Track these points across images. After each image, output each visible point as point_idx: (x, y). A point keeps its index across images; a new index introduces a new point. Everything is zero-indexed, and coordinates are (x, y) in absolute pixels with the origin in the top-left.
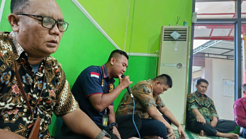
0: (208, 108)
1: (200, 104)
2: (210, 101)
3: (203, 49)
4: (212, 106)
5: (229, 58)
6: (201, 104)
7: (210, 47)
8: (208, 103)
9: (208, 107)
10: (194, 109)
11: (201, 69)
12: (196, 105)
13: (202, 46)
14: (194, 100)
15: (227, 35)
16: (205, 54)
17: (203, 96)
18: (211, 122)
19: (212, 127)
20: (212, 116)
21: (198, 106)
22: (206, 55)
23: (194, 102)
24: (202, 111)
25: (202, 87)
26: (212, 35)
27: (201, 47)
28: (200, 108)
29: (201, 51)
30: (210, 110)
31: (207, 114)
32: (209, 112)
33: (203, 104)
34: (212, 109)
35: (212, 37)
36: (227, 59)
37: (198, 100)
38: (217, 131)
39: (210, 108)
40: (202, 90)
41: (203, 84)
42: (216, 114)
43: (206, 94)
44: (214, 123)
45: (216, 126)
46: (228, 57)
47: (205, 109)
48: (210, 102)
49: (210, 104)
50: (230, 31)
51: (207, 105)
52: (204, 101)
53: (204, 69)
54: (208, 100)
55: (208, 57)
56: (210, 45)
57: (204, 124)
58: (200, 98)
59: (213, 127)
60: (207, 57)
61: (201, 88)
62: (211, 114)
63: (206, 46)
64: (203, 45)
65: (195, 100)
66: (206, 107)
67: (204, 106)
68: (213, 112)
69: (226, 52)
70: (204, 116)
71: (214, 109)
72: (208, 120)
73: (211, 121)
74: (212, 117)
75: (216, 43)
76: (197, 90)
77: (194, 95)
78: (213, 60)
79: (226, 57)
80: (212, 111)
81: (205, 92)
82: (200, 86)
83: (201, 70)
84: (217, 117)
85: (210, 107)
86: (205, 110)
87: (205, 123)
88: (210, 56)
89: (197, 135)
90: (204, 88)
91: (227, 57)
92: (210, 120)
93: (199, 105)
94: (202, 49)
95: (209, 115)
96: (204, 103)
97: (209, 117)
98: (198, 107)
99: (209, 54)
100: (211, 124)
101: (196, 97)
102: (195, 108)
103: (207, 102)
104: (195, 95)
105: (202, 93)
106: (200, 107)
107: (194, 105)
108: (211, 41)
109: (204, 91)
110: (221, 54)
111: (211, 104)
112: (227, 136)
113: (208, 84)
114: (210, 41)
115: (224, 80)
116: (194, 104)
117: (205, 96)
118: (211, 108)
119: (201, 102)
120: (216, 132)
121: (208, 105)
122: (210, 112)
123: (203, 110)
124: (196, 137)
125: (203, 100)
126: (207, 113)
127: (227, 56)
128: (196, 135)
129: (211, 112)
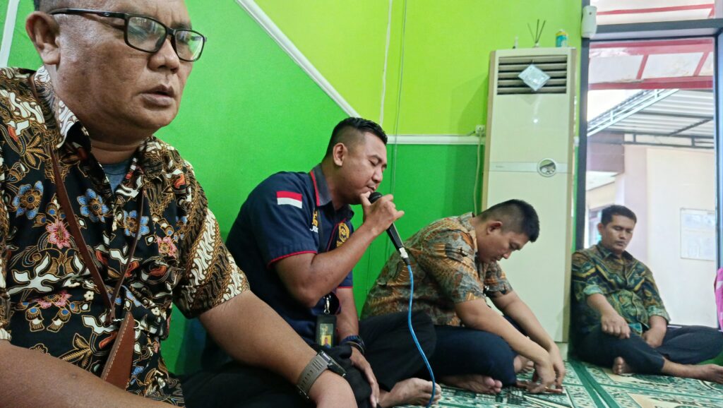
0: (636, 292)
1: (612, 280)
2: (642, 270)
3: (617, 120)
4: (649, 285)
5: (697, 145)
6: (615, 279)
7: (640, 113)
8: (637, 276)
9: (637, 288)
10: (592, 294)
11: (613, 179)
12: (601, 284)
13: (614, 109)
14: (593, 270)
15: (691, 74)
16: (623, 133)
17: (619, 256)
18: (645, 334)
19: (648, 348)
20: (650, 315)
21: (604, 286)
22: (628, 138)
23: (593, 275)
24: (619, 300)
25: (616, 230)
26: (644, 76)
27: (612, 112)
28: (611, 291)
29: (612, 125)
30: (644, 298)
31: (634, 310)
32: (640, 304)
33: (620, 280)
34: (649, 296)
35: (646, 80)
36: (693, 146)
37: (605, 270)
38: (664, 358)
39: (644, 293)
40: (618, 239)
41: (621, 220)
42: (660, 310)
43: (629, 249)
44: (655, 337)
45: (660, 344)
46: (696, 140)
47: (626, 295)
48: (644, 273)
49: (643, 280)
50: (699, 59)
51: (633, 282)
52: (624, 270)
53: (623, 180)
54: (636, 268)
55: (635, 143)
56: (639, 105)
57: (626, 338)
58: (612, 263)
59: (653, 347)
60: (629, 143)
61: (614, 231)
62: (647, 309)
63: (627, 108)
64: (617, 107)
65: (597, 270)
66: (630, 289)
67: (624, 286)
68: (652, 305)
69: (689, 125)
70: (626, 315)
71: (655, 293)
72: (638, 327)
73: (645, 329)
74: (649, 318)
75: (657, 99)
76: (602, 238)
77: (592, 255)
78: (650, 150)
79: (688, 142)
80: (650, 300)
81: (626, 245)
82: (609, 226)
83: (613, 182)
84: (664, 318)
85: (642, 289)
86: (626, 297)
87: (628, 336)
88: (639, 138)
89: (604, 373)
90: (624, 234)
91: (693, 142)
92: (643, 326)
93: (610, 284)
94: (614, 118)
95: (639, 312)
96: (624, 276)
97: (640, 319)
98: (605, 289)
99: (635, 133)
100: (646, 339)
101: (599, 259)
102: (596, 291)
103: (634, 274)
104: (596, 254)
105: (618, 247)
106: (612, 289)
107: (594, 282)
108: (642, 93)
109: (622, 242)
110: (672, 131)
111: (646, 280)
112: (695, 374)
113: (635, 221)
114: (638, 95)
115: (683, 211)
116: (594, 280)
117: (627, 256)
118: (647, 291)
119: (615, 276)
120: (663, 361)
121: (637, 282)
122: (644, 304)
123: (621, 299)
124: (600, 377)
125: (621, 268)
126: (633, 305)
127: (692, 137)
128: (602, 371)
129: (647, 304)
